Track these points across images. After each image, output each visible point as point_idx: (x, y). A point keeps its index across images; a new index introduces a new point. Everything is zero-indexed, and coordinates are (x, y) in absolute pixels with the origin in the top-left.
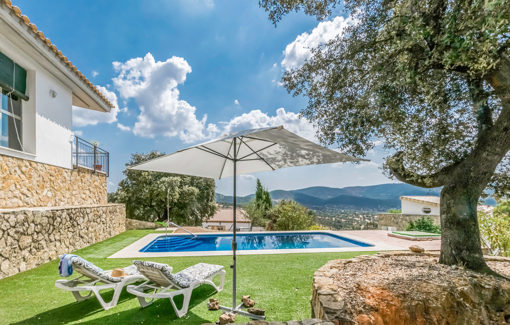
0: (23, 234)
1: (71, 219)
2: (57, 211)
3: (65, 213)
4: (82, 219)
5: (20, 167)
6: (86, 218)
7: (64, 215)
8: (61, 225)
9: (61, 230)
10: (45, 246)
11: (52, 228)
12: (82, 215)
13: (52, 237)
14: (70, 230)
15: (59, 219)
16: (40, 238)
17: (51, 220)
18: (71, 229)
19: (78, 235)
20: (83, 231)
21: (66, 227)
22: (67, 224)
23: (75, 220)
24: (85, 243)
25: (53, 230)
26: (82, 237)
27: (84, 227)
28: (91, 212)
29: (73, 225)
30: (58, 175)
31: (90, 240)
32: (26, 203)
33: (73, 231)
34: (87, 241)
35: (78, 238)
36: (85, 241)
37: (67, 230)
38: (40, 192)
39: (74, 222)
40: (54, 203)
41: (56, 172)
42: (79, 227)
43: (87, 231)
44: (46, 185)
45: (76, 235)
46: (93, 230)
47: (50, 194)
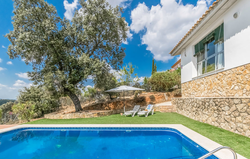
0: (193, 106)
1: (216, 105)
2: (207, 99)
3: (212, 101)
4: (227, 108)
5: (217, 77)
6: (234, 108)
7: (211, 101)
8: (209, 107)
9: (208, 110)
10: (201, 114)
11: (204, 107)
12: (228, 104)
13: (204, 112)
14: (215, 111)
15: (207, 104)
16: (198, 110)
17: (203, 103)
18: (216, 111)
19: (223, 118)
20: (228, 117)
21: (212, 109)
22: (213, 107)
23: (219, 106)
24: (232, 128)
25: (204, 108)
26: (228, 122)
27: (230, 115)
28: (241, 103)
29: (218, 109)
30: (245, 72)
31: (239, 129)
32: (220, 94)
33: (218, 113)
34: (235, 128)
35: (223, 121)
36: (232, 126)
37: (213, 111)
38: (228, 88)
39: (219, 108)
40: (241, 94)
41: (243, 70)
42: (224, 112)
43: (234, 119)
44: (233, 82)
45: (221, 117)
46: (244, 121)
47: (237, 88)
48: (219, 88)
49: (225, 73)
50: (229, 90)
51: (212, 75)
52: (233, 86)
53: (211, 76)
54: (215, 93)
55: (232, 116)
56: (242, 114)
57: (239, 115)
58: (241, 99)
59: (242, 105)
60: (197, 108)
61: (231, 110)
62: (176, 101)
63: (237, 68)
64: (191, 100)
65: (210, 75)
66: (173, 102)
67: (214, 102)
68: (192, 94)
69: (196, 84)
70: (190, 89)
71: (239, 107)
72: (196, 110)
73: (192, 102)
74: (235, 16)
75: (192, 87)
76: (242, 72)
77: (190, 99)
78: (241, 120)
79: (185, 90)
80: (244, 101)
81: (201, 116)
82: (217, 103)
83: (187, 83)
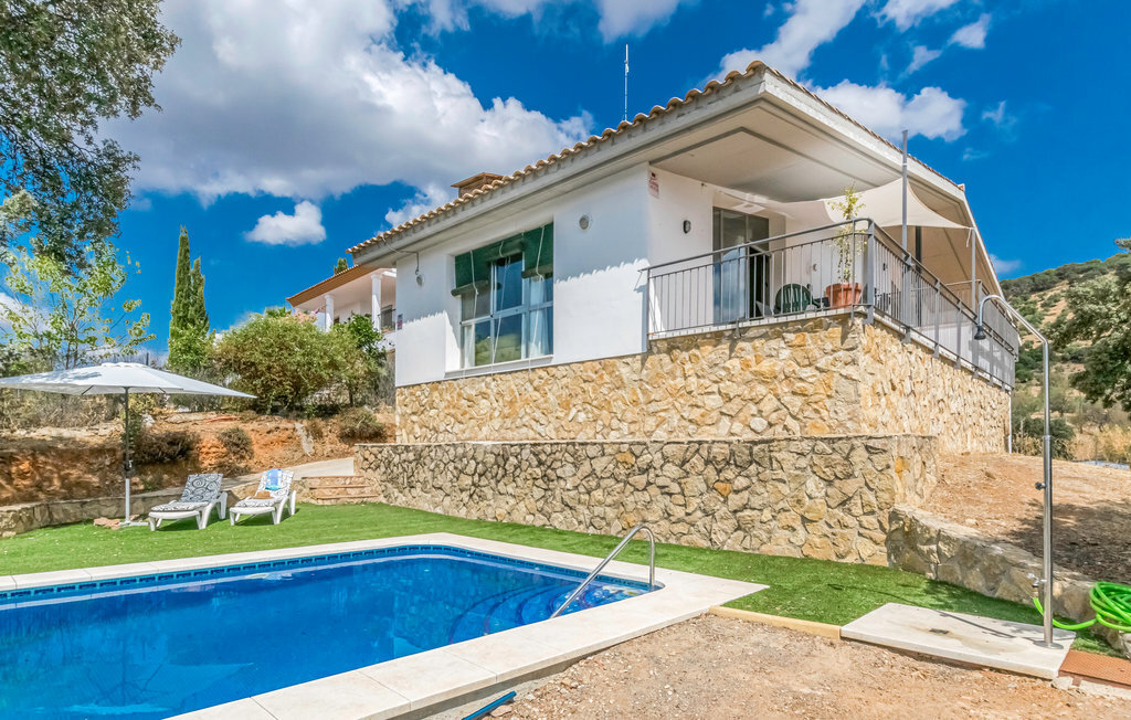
0: (461, 471)
1: (541, 463)
2: (512, 446)
3: (528, 451)
4: (569, 469)
5: (531, 382)
6: (586, 468)
7: (526, 453)
8: (518, 470)
9: (518, 479)
10: (489, 497)
11: (501, 472)
12: (571, 459)
13: (501, 487)
14: (537, 483)
15: (513, 460)
16: (482, 483)
17: (500, 460)
18: (540, 482)
19: (558, 498)
20: (572, 493)
21: (529, 477)
22: (530, 471)
23: (549, 467)
24: (580, 523)
25: (503, 476)
26: (571, 508)
27: (576, 487)
28: (603, 455)
29: (545, 475)
30: (601, 377)
31: (597, 522)
32: (539, 434)
33: (545, 486)
34: (588, 521)
35: (558, 505)
36: (581, 518)
37: (530, 482)
38: (562, 415)
39: (549, 471)
40: (591, 433)
41: (596, 373)
42: (562, 482)
43: (587, 497)
44: (574, 401)
45: (554, 498)
46: (609, 500)
47: (582, 417)
48: (538, 414)
49: (554, 371)
50: (563, 423)
51: (516, 372)
52: (574, 411)
53: (516, 375)
54: (524, 430)
55: (582, 489)
56: (604, 483)
57: (598, 486)
58: (602, 444)
59: (605, 459)
60: (476, 478)
61: (579, 474)
62: (379, 456)
63: (583, 362)
64: (452, 449)
65: (510, 373)
66: (362, 459)
67: (535, 455)
68: (442, 428)
69: (460, 395)
70: (433, 412)
71: (599, 465)
72: (474, 484)
73: (456, 457)
74: (584, 222)
75: (443, 405)
76: (594, 376)
77: (447, 448)
78: (601, 498)
79: (414, 413)
80: (609, 450)
81: (491, 502)
82: (543, 457)
83: (424, 386)
